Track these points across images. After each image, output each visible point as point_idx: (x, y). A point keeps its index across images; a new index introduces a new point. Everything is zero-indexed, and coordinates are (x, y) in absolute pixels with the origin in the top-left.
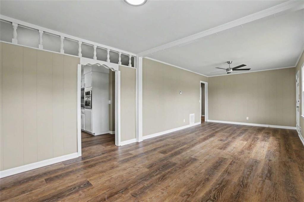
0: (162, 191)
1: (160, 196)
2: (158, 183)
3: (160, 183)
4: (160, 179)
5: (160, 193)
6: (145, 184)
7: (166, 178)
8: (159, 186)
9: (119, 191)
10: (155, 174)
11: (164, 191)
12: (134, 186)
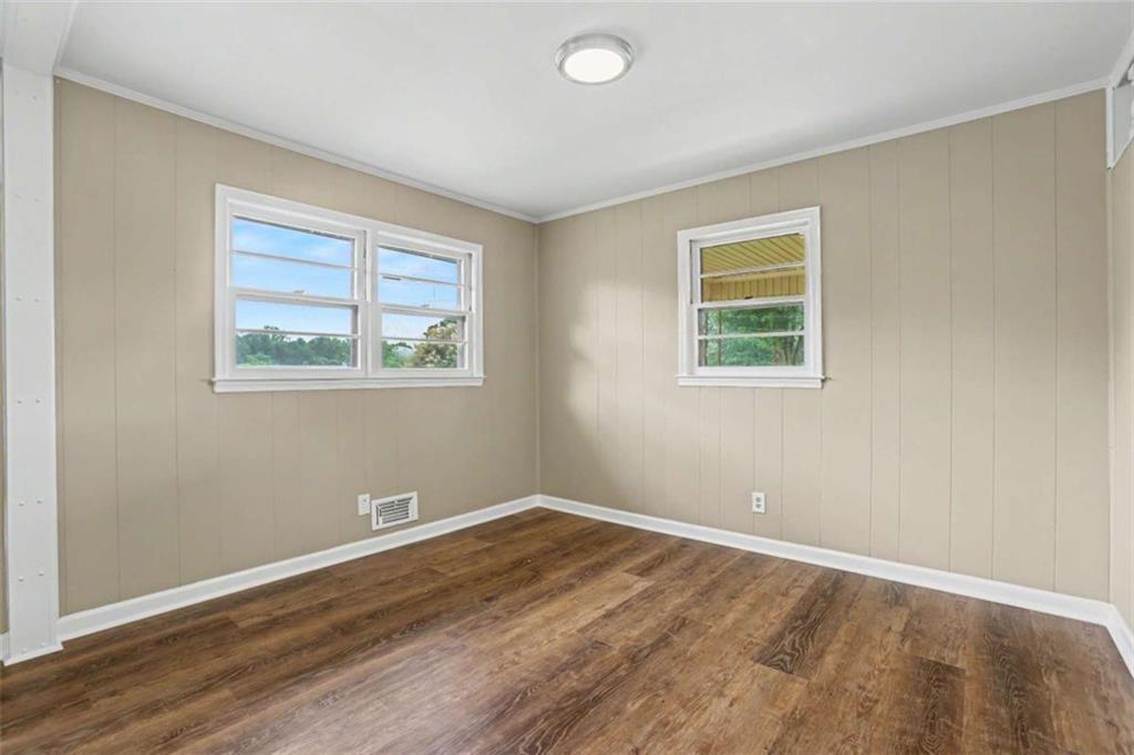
0: (516, 659)
1: (525, 646)
2: (528, 684)
3: (522, 686)
4: (518, 699)
5: (524, 653)
6: (576, 677)
7: (495, 706)
8: (524, 674)
9: (651, 652)
10: (541, 725)
11: (512, 657)
12: (614, 670)
